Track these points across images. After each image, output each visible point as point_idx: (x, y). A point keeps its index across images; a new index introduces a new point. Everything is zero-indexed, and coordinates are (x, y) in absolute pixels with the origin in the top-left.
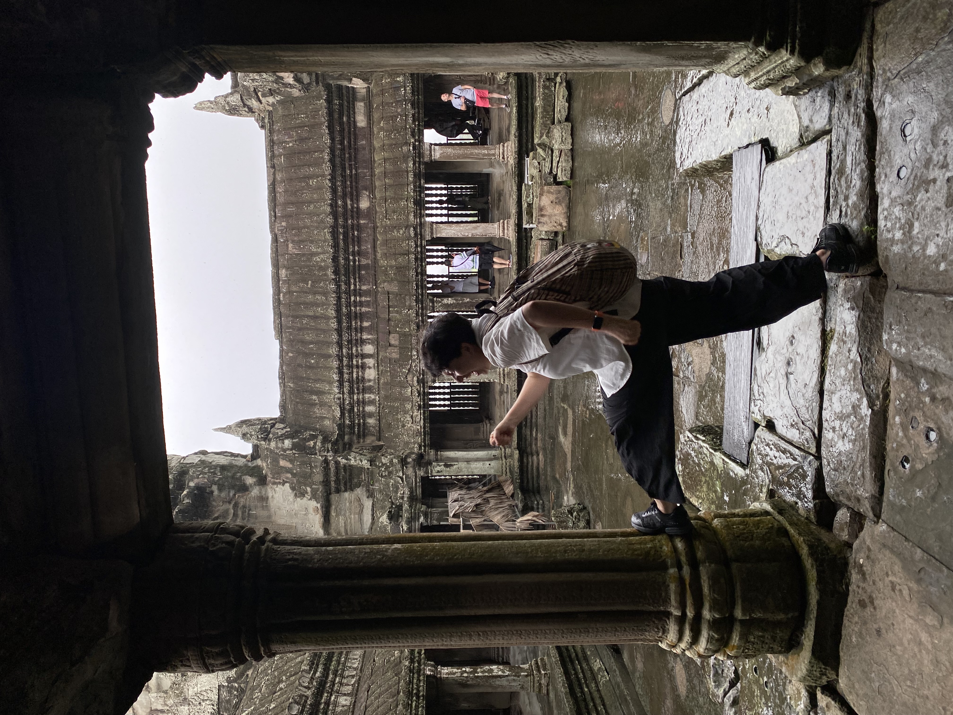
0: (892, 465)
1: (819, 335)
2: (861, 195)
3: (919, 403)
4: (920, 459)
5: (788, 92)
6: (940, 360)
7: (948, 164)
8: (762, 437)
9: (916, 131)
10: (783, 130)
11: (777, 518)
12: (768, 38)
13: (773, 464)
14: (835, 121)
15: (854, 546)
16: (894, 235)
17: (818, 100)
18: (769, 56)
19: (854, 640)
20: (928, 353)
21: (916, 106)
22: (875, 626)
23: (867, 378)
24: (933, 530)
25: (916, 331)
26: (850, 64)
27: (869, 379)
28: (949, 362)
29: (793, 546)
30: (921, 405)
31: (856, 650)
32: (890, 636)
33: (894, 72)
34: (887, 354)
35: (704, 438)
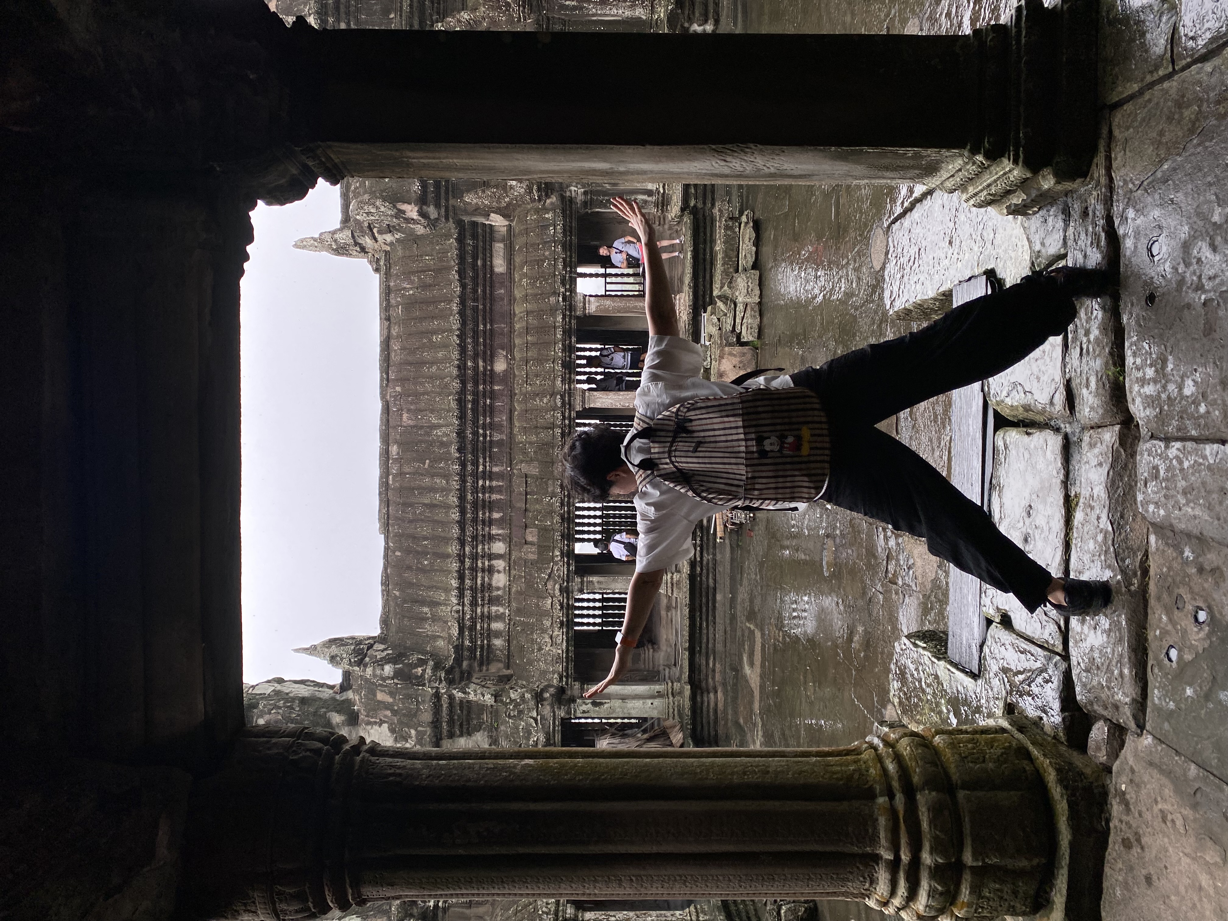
0: (1156, 658)
1: (1062, 501)
2: (1104, 329)
3: (1184, 577)
4: (1189, 648)
5: (1015, 211)
6: (1206, 521)
7: (1203, 286)
8: (996, 636)
9: (1164, 249)
10: (1011, 258)
11: (1016, 736)
12: (987, 145)
13: (1012, 670)
14: (1070, 243)
15: (1114, 768)
16: (1145, 374)
17: (1050, 220)
18: (989, 166)
19: (1118, 893)
20: (1192, 513)
21: (1163, 221)
22: (1144, 872)
23: (1121, 551)
24: (1209, 738)
25: (1176, 487)
26: (1085, 176)
27: (1124, 551)
28: (1216, 522)
29: (1037, 771)
30: (1187, 579)
31: (1122, 907)
32: (1163, 884)
33: (1137, 182)
34: (1144, 518)
35: (925, 645)
